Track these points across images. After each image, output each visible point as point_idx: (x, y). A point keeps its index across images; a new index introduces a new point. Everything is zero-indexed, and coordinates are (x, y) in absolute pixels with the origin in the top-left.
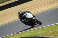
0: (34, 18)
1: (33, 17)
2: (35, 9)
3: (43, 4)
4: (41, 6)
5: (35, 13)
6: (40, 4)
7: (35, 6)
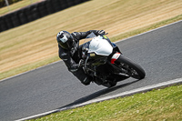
0: (116, 56)
1: (114, 53)
6: (29, 42)
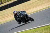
2: (2, 19)
3: (9, 14)
4: (7, 16)
5: (3, 22)
6: (7, 14)
7: (2, 16)
